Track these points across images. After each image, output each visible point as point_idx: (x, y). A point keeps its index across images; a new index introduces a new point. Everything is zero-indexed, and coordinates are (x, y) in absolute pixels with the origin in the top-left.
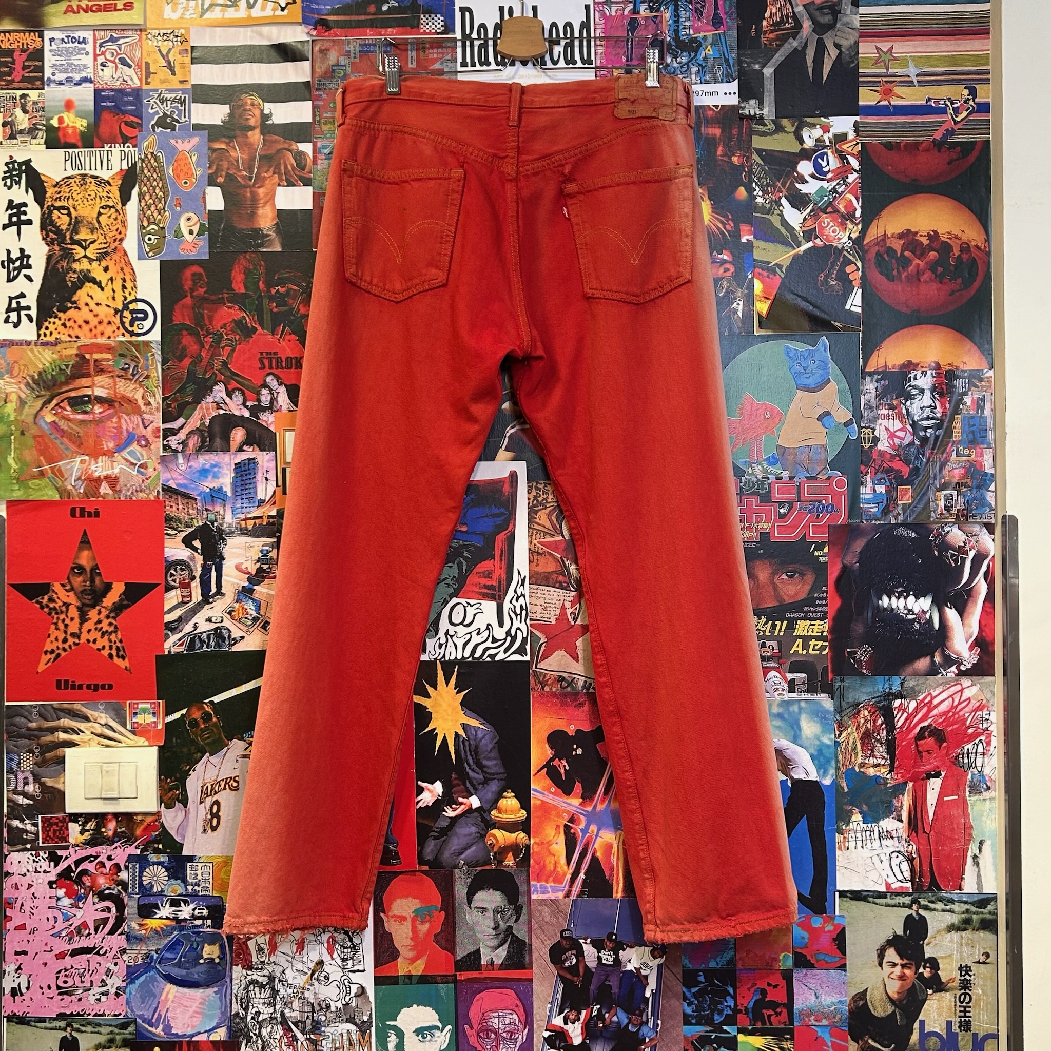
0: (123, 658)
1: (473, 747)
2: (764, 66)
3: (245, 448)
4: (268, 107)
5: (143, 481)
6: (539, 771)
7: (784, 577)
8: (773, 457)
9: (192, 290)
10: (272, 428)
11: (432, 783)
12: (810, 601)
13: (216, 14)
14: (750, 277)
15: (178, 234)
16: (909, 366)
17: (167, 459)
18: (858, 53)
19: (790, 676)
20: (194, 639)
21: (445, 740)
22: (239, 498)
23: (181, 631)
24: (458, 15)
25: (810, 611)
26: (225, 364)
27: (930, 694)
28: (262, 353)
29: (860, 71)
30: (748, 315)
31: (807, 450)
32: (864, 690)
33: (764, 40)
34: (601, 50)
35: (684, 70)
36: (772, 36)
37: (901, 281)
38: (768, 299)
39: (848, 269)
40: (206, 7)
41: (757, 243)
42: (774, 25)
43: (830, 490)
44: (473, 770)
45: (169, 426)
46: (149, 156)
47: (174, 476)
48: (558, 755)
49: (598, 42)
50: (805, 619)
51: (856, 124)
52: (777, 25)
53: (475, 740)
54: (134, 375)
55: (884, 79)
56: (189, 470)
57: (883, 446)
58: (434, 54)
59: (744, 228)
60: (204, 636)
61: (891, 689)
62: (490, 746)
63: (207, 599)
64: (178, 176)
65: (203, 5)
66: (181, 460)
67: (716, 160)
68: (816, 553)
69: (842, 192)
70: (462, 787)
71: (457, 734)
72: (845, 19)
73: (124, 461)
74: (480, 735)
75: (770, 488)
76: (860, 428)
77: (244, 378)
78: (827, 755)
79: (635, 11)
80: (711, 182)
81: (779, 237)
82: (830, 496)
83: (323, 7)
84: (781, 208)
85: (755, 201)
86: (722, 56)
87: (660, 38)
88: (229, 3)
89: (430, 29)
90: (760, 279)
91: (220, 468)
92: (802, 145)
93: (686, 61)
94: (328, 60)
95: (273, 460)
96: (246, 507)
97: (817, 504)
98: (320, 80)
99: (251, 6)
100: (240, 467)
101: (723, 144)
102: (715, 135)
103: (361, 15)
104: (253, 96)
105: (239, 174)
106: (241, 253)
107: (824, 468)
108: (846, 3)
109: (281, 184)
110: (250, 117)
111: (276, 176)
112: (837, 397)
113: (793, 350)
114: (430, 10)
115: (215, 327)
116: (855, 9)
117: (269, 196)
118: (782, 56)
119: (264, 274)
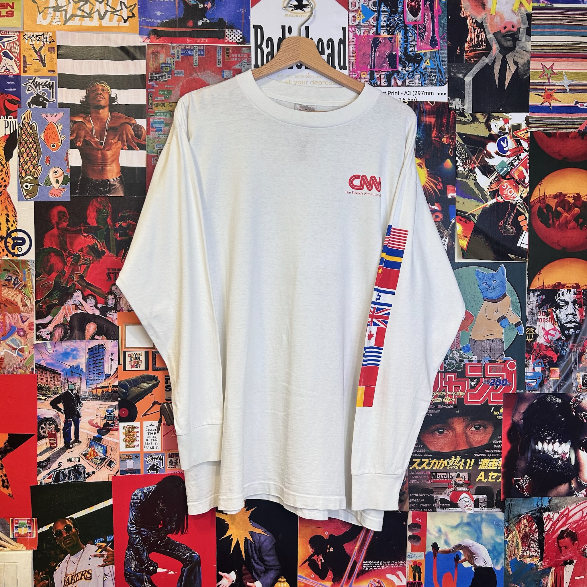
0: (7, 488)
1: (257, 548)
2: (465, 75)
3: (96, 337)
4: (114, 92)
5: (21, 361)
6: (303, 564)
7: (473, 429)
8: (467, 346)
9: (58, 224)
10: (116, 323)
11: (229, 572)
12: (490, 446)
13: (76, 22)
14: (453, 222)
15: (48, 183)
16: (560, 286)
17: (39, 346)
18: (529, 69)
19: (475, 497)
20: (58, 475)
21: (238, 543)
22: (91, 373)
23: (49, 468)
24: (252, 31)
25: (490, 453)
26: (82, 277)
27: (568, 508)
28: (109, 270)
29: (531, 81)
30: (451, 248)
32: (524, 505)
33: (465, 57)
34: (353, 59)
35: (410, 76)
36: (471, 54)
37: (555, 227)
38: (467, 237)
39: (520, 218)
40: (68, 17)
41: (458, 199)
42: (473, 46)
43: (505, 370)
44: (257, 564)
45: (40, 321)
46: (27, 126)
47: (44, 357)
48: (317, 552)
49: (351, 54)
50: (486, 458)
51: (527, 119)
52: (475, 47)
53: (259, 543)
54: (15, 285)
55: (547, 87)
56: (55, 353)
57: (540, 340)
58: (235, 57)
59: (450, 187)
60: (66, 472)
61: (542, 505)
62: (270, 547)
63: (68, 445)
64: (48, 140)
65: (66, 15)
66: (49, 345)
67: (431, 140)
68: (495, 413)
69: (517, 165)
70: (250, 575)
71: (246, 539)
72: (521, 44)
73: (8, 347)
74: (262, 539)
75: (464, 367)
76: (525, 328)
77: (95, 287)
78: (499, 550)
79: (377, 33)
80: (428, 155)
81: (473, 195)
82: (505, 374)
83: (155, 21)
84: (475, 175)
85: (457, 169)
86: (437, 68)
87: (394, 53)
88: (86, 15)
89: (232, 40)
90: (461, 224)
91: (78, 351)
92: (490, 132)
93: (412, 70)
94: (159, 59)
95: (116, 346)
96: (97, 380)
97: (496, 379)
98: (152, 74)
99: (101, 18)
100: (92, 351)
101: (437, 129)
102: (431, 122)
103: (182, 27)
104: (103, 83)
105: (93, 140)
106: (94, 198)
107: (501, 355)
108: (522, 33)
109: (124, 148)
110: (101, 99)
111: (120, 142)
112: (511, 306)
113: (482, 273)
114: (233, 26)
115: (75, 251)
116: (528, 37)
117: (115, 157)
118: (477, 69)
119: (111, 213)
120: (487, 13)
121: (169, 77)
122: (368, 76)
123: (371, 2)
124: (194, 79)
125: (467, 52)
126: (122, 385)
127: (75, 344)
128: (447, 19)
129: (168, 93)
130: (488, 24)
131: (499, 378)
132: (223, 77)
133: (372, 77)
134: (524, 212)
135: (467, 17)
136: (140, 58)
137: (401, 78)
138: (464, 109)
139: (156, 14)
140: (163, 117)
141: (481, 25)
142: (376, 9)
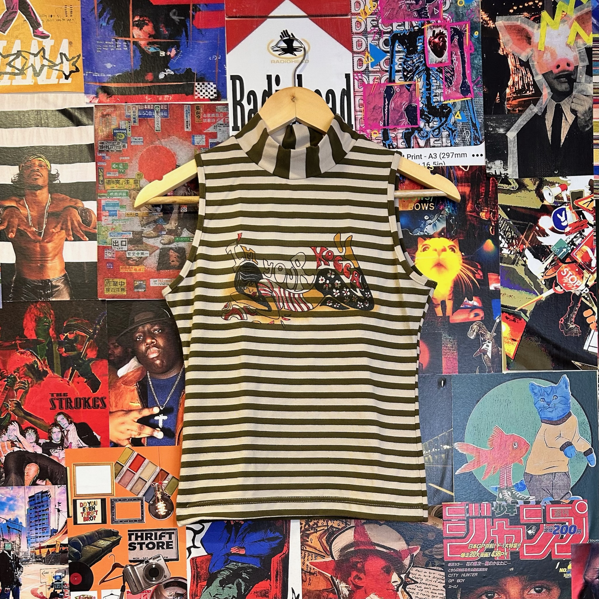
2: (508, 130)
3: (38, 482)
4: (55, 168)
7: (533, 592)
8: (521, 483)
10: (63, 463)
13: (5, 81)
14: (498, 321)
18: (592, 118)
22: (33, 528)
24: (229, 83)
26: (18, 405)
28: (52, 395)
29: (594, 134)
30: (497, 355)
31: (550, 476)
33: (507, 106)
34: (360, 115)
35: (435, 133)
36: (515, 102)
38: (515, 340)
39: (586, 314)
41: (503, 290)
42: (516, 92)
43: (572, 513)
49: (358, 108)
51: (591, 183)
52: (519, 92)
58: (208, 118)
59: (492, 276)
67: (466, 216)
68: (561, 570)
69: (579, 244)
72: (580, 87)
75: (519, 511)
77: (36, 418)
79: (391, 80)
80: (461, 235)
81: (524, 285)
82: (573, 518)
83: (104, 75)
84: (525, 259)
85: (501, 252)
86: (470, 122)
87: (414, 104)
88: (17, 71)
89: (204, 95)
90: (507, 323)
91: (15, 501)
92: (543, 202)
93: (437, 126)
94: (110, 124)
95: (64, 493)
96: (40, 537)
97: (561, 526)
98: (103, 143)
99: (37, 74)
100: (34, 500)
101: (472, 201)
102: (465, 193)
103: (139, 82)
104: (40, 157)
105: (29, 230)
106: (32, 303)
107: (567, 493)
108: (581, 73)
109: (68, 239)
110: (38, 177)
111: (64, 231)
112: (578, 429)
113: (537, 387)
114: (204, 78)
115: (9, 371)
116: (589, 78)
117: (57, 250)
118: (524, 121)
119: (53, 322)
120: (534, 48)
121: (124, 146)
122: (381, 135)
123: (382, 41)
124: (156, 147)
125: (509, 99)
126: (72, 543)
127: (12, 492)
128: (481, 58)
129: (123, 166)
130: (535, 63)
131: (565, 523)
132: (193, 144)
133: (386, 136)
134: (590, 305)
135: (507, 55)
136: (87, 123)
137: (423, 137)
138: (507, 174)
139: (105, 67)
140: (118, 198)
141: (526, 64)
142: (389, 50)
